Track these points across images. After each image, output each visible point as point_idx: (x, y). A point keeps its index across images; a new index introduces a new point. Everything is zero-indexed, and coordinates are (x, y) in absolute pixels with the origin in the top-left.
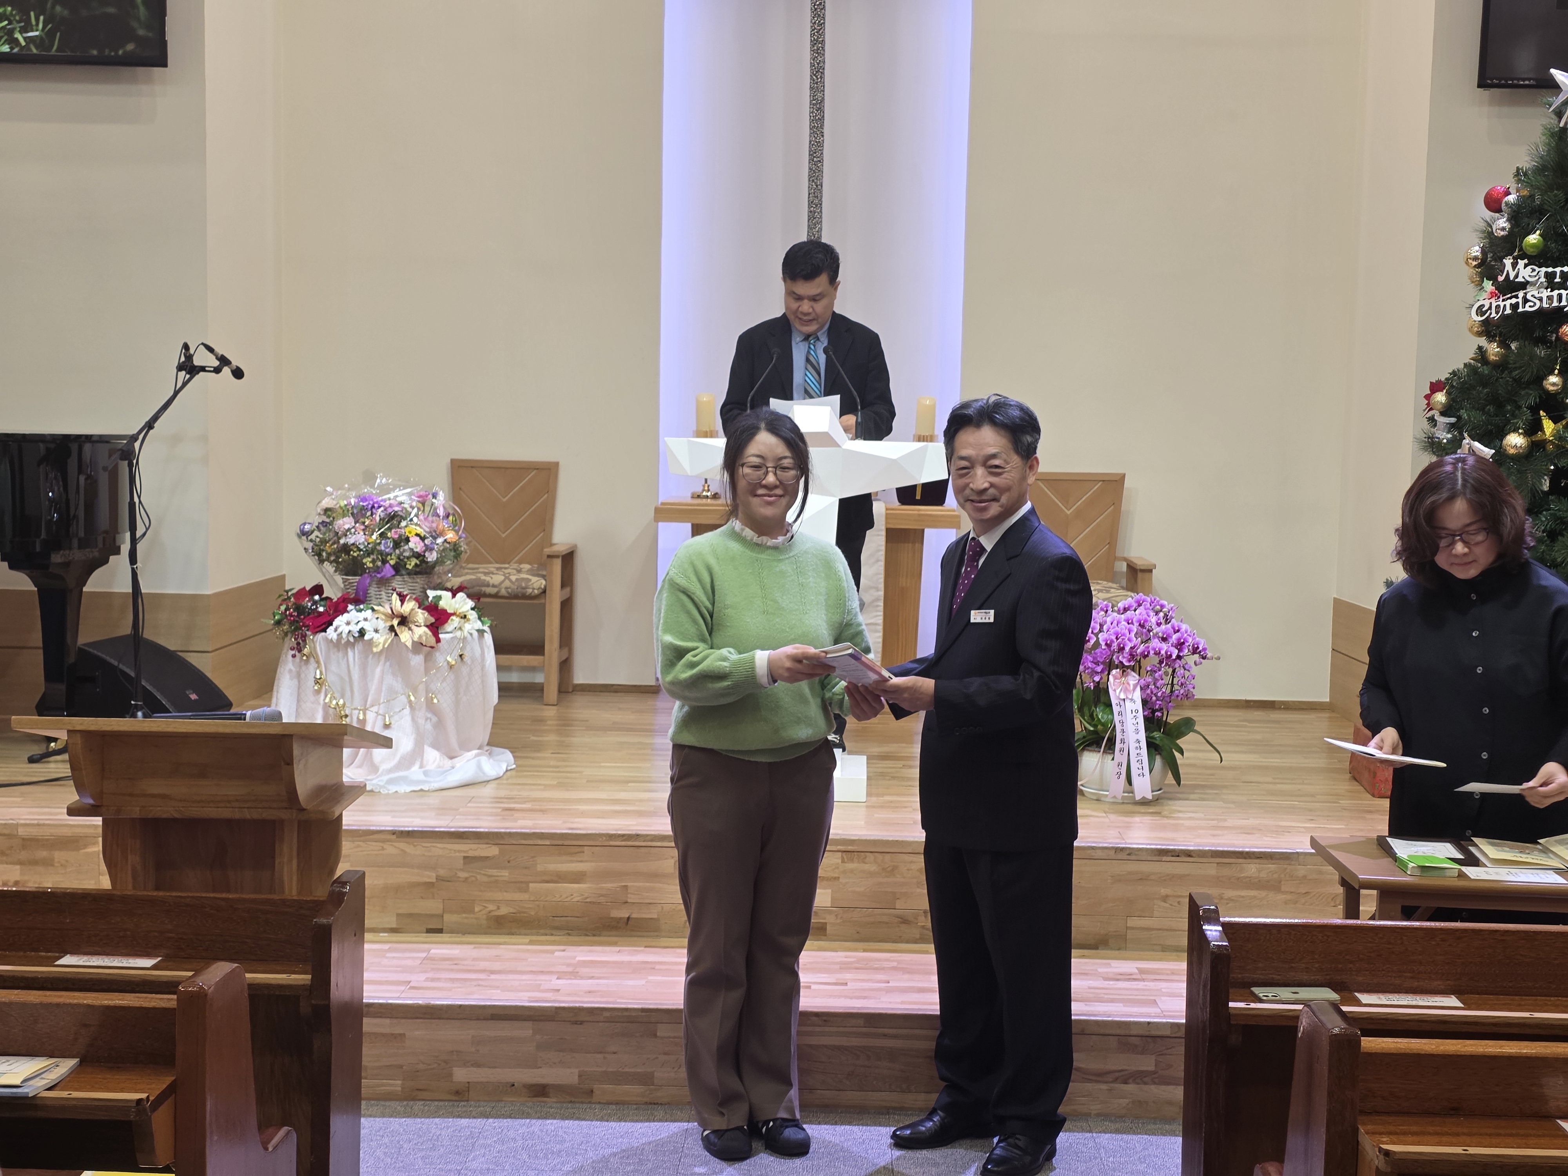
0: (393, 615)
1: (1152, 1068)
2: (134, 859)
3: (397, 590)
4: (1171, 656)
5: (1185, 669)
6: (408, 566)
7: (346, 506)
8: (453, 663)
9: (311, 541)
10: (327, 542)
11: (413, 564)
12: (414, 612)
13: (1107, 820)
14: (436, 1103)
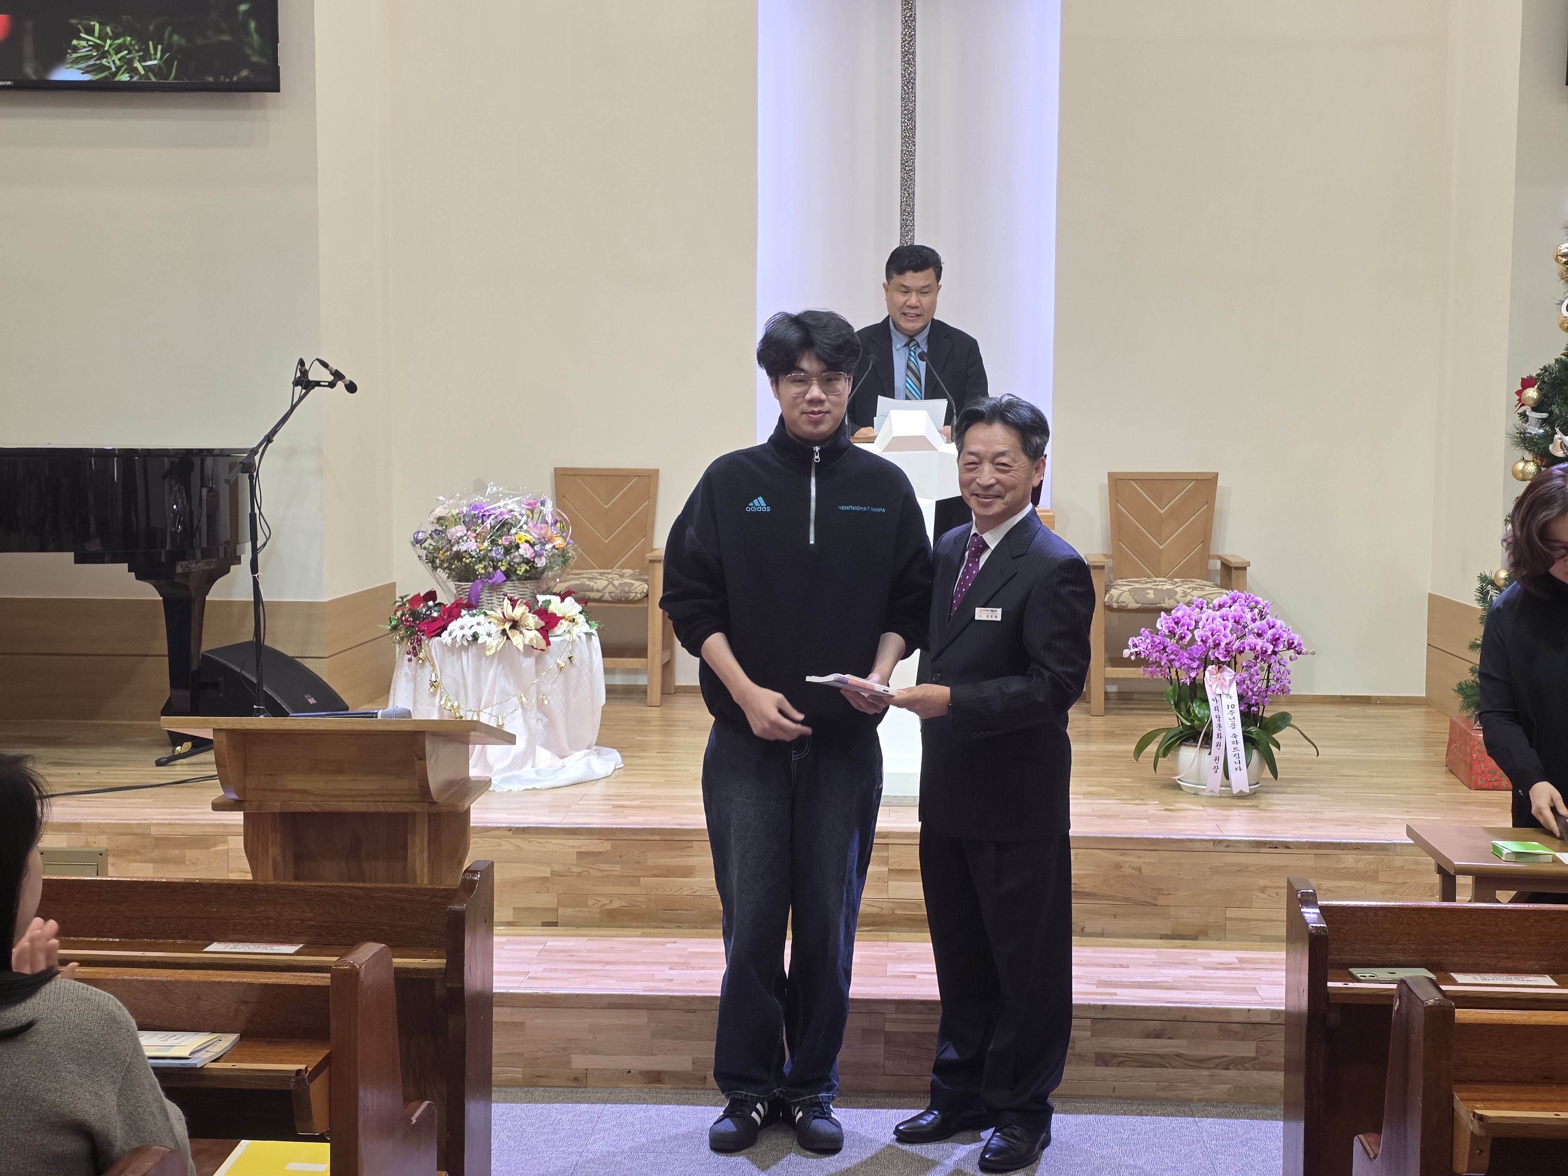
0: (505, 619)
1: (1253, 1054)
2: (274, 851)
3: (508, 595)
4: (1266, 651)
5: (1280, 664)
6: (518, 572)
7: (458, 514)
8: (563, 665)
9: (425, 548)
10: (441, 550)
11: (523, 569)
12: (525, 616)
13: (1205, 813)
14: (556, 1089)
